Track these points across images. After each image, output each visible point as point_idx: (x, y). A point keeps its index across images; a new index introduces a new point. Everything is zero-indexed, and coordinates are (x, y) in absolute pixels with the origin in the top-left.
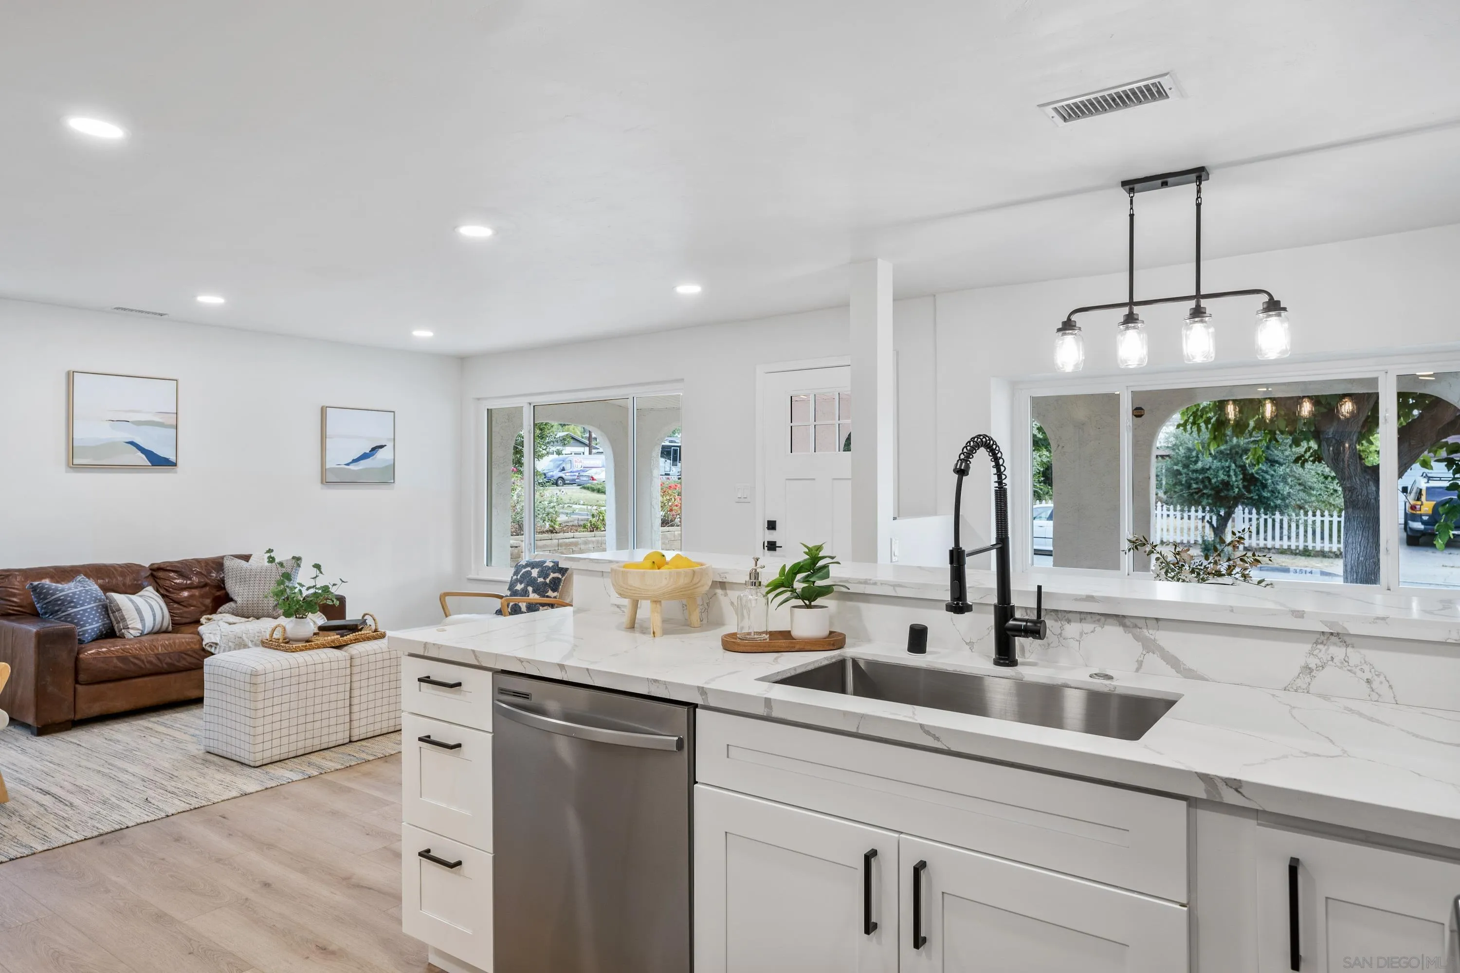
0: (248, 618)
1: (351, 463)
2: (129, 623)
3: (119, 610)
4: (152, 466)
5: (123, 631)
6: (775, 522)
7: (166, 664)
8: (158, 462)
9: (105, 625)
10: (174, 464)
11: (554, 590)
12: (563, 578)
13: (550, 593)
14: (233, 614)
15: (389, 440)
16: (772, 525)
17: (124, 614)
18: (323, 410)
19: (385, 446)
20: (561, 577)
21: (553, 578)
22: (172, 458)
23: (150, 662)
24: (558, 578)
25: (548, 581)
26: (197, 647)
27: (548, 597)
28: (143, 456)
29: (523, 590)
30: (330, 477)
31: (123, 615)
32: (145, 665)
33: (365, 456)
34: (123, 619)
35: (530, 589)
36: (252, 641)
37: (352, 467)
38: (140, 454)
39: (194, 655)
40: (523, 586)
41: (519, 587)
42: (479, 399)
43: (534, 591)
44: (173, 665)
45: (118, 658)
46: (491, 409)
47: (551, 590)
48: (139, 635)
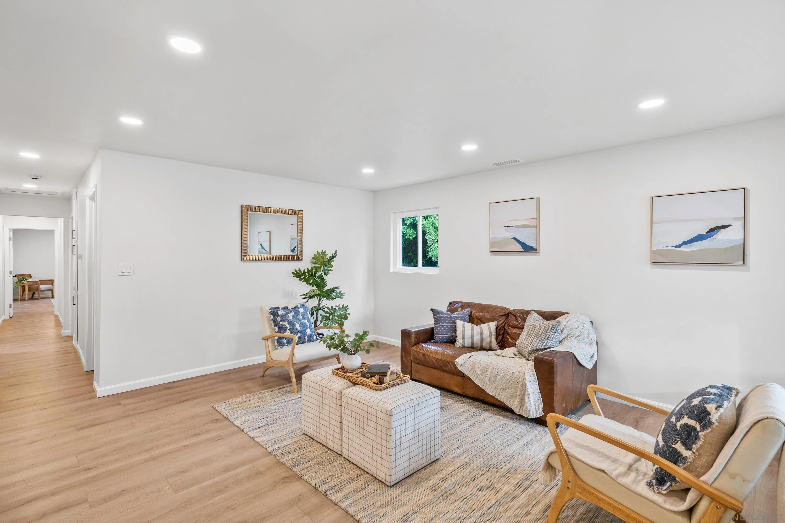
1: (681, 245)
3: (457, 330)
4: (525, 251)
5: (456, 342)
8: (527, 249)
10: (536, 250)
15: (736, 219)
17: (457, 333)
18: (652, 199)
19: (730, 225)
22: (535, 246)
28: (520, 246)
30: (658, 258)
33: (699, 238)
37: (682, 249)
38: (518, 244)
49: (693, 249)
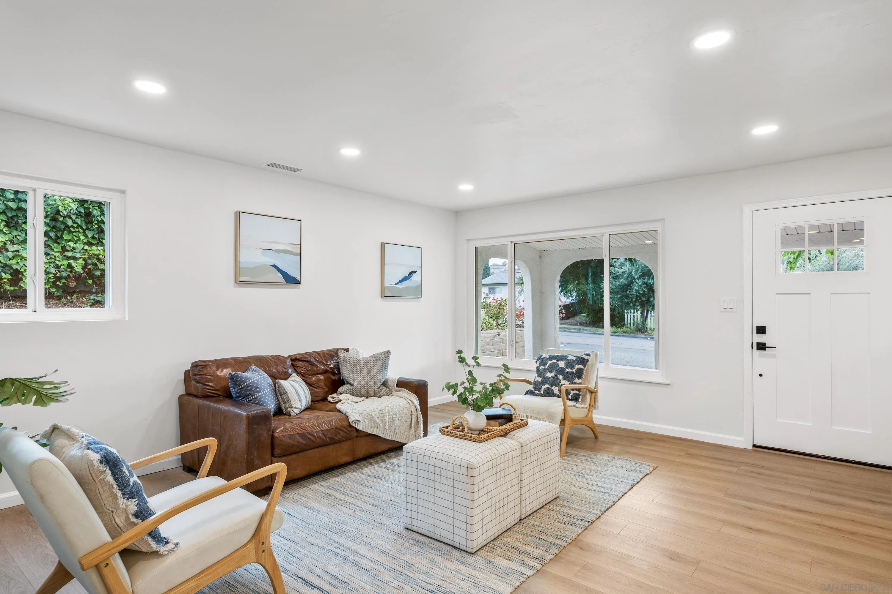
0: (361, 397)
1: (398, 283)
2: (292, 403)
3: (286, 393)
4: (286, 283)
5: (289, 409)
6: (765, 327)
7: (328, 438)
8: (289, 280)
9: (277, 405)
10: (299, 282)
11: (579, 378)
12: (585, 369)
13: (576, 380)
14: (350, 394)
15: (418, 267)
16: (761, 330)
17: (289, 396)
18: (383, 245)
19: (417, 271)
20: (583, 368)
21: (578, 368)
22: (298, 278)
23: (319, 437)
24: (581, 369)
25: (574, 371)
26: (345, 423)
27: (575, 383)
28: (281, 276)
29: (553, 377)
30: (386, 293)
31: (288, 398)
32: (316, 439)
33: (405, 279)
34: (289, 400)
35: (561, 377)
36: (378, 418)
37: (399, 286)
38: (279, 274)
39: (345, 430)
40: (553, 374)
41: (549, 375)
42: (468, 240)
43: (564, 379)
44: (333, 438)
45: (299, 434)
46: (477, 247)
47: (577, 378)
48: (299, 412)
49: (403, 287)
